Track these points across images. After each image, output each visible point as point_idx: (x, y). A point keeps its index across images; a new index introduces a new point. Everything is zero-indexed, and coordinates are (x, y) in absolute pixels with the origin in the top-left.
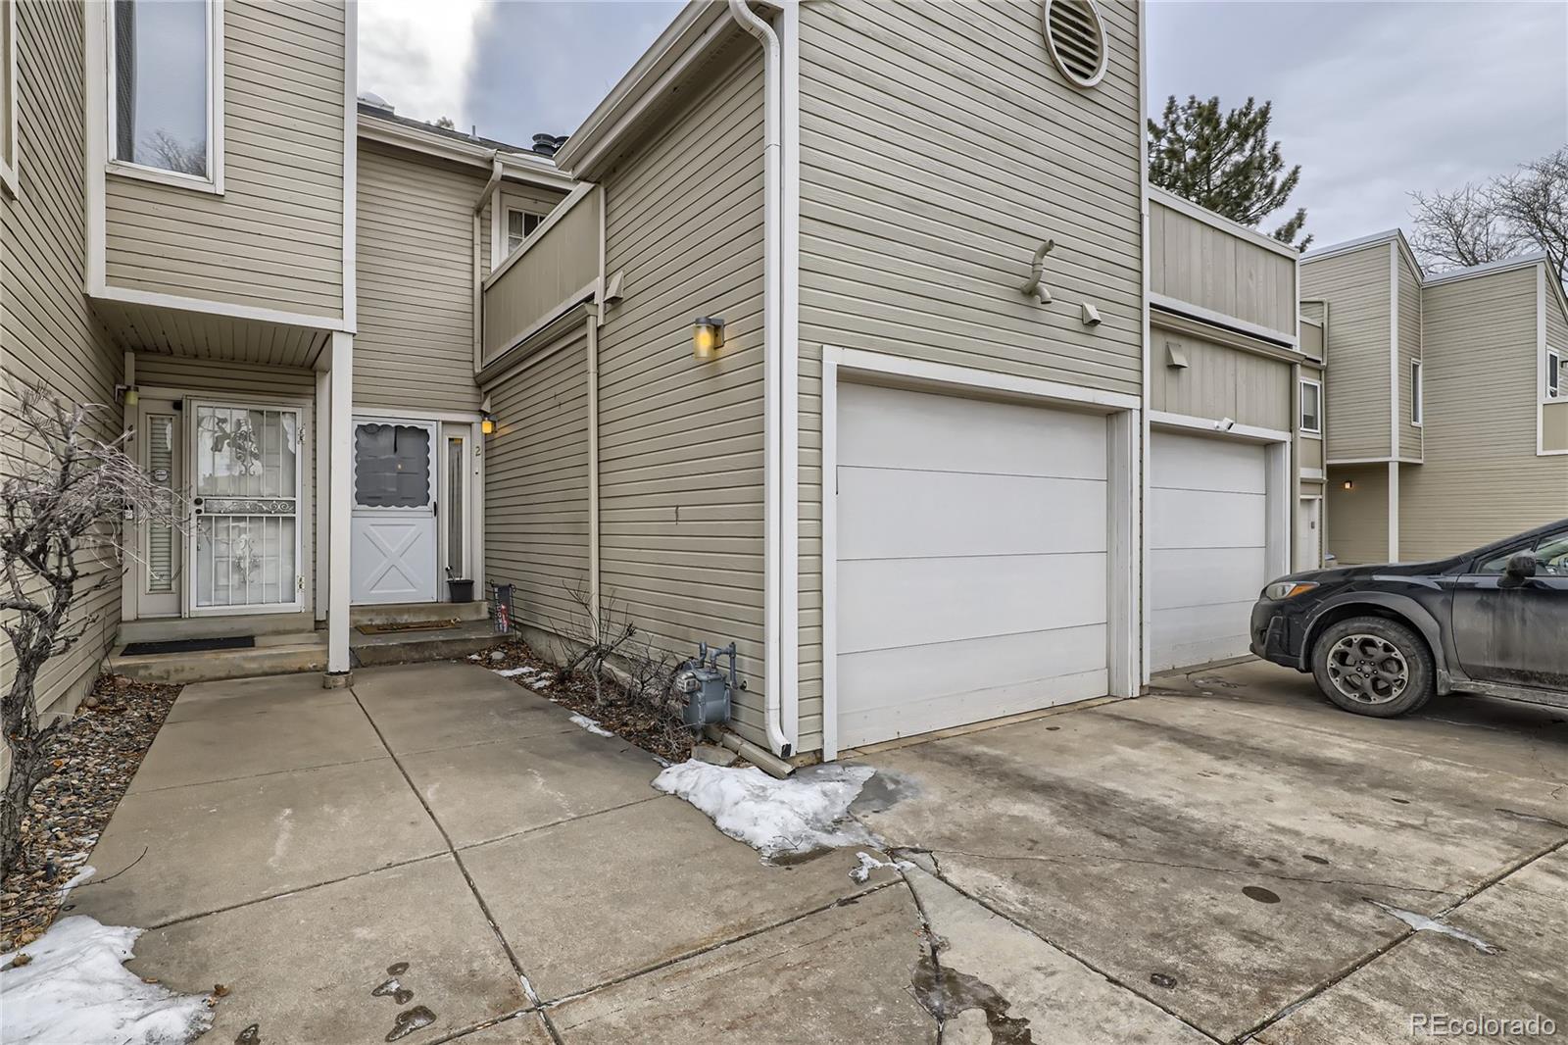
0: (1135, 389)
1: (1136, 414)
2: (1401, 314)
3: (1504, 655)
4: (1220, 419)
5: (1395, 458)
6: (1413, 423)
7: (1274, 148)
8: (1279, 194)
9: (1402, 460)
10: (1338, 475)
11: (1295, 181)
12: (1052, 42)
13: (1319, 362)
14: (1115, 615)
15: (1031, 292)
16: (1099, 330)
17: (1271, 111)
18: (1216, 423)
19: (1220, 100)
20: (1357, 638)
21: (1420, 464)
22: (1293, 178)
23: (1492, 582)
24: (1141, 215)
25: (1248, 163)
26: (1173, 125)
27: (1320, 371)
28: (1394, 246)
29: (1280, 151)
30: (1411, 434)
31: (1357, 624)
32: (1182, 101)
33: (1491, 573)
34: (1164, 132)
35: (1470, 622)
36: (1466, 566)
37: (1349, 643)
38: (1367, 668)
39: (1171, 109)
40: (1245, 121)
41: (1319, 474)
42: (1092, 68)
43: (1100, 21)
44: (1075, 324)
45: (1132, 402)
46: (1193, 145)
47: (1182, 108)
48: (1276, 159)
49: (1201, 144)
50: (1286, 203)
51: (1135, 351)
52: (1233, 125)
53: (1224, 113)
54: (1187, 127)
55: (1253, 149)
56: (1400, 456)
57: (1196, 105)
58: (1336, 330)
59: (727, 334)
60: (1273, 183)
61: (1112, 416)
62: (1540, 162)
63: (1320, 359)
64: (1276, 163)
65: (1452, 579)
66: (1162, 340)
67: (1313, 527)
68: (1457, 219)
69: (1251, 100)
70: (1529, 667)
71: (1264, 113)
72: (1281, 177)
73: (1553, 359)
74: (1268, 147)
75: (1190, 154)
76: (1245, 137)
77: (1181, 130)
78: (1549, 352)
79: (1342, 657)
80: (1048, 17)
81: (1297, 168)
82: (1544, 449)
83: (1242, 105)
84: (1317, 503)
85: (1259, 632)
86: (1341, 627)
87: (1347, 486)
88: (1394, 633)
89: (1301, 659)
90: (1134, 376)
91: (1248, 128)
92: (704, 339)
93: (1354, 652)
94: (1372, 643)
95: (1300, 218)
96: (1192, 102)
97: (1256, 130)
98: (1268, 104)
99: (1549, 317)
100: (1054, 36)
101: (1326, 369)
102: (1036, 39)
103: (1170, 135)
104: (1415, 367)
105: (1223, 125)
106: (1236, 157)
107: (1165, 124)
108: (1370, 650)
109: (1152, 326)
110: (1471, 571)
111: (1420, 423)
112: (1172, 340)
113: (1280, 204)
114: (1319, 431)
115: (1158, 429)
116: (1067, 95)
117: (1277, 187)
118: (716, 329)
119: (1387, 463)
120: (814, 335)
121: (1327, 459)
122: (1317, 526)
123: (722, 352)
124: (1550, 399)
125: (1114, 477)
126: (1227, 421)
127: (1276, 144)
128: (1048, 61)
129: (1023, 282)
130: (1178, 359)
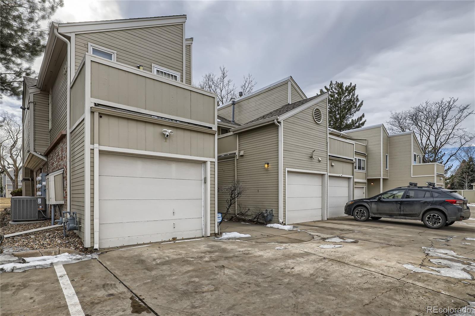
0: (326, 171)
1: (326, 175)
2: (383, 143)
3: (378, 210)
4: (340, 174)
5: (382, 177)
6: (386, 169)
7: (357, 96)
8: (358, 107)
9: (383, 178)
10: (370, 181)
11: (362, 104)
12: (314, 117)
13: (365, 154)
14: (323, 207)
15: (311, 157)
16: (321, 162)
17: (356, 87)
18: (339, 175)
19: (344, 83)
20: (359, 210)
21: (388, 179)
22: (361, 104)
23: (377, 200)
24: (327, 142)
25: (351, 100)
26: (332, 88)
27: (366, 156)
28: (382, 127)
29: (358, 97)
30: (386, 172)
31: (359, 207)
32: (334, 82)
33: (377, 199)
34: (330, 90)
35: (374, 206)
36: (373, 198)
37: (358, 211)
38: (361, 214)
39: (331, 84)
40: (350, 89)
41: (365, 181)
42: (320, 120)
43: (321, 112)
44: (318, 161)
45: (326, 173)
46: (337, 93)
47: (334, 84)
48: (357, 99)
49: (339, 94)
50: (360, 110)
51: (326, 164)
52: (347, 89)
53: (345, 86)
54: (335, 89)
55: (352, 96)
56: (383, 177)
57: (337, 83)
58: (369, 147)
59: (270, 165)
60: (356, 105)
61: (323, 175)
62: (415, 107)
63: (366, 153)
64: (357, 100)
65: (372, 200)
66: (331, 161)
67: (364, 193)
68: (400, 118)
69: (351, 83)
70: (380, 212)
71: (355, 87)
72: (358, 104)
73: (415, 155)
74: (355, 96)
75: (336, 96)
76: (349, 93)
77: (334, 89)
78: (414, 154)
79: (357, 213)
80: (314, 113)
81: (363, 101)
82: (413, 176)
83: (349, 84)
84: (365, 188)
85: (346, 210)
86: (357, 208)
87: (372, 184)
88: (364, 208)
89: (352, 214)
90: (326, 169)
91: (350, 90)
92: (266, 166)
93: (359, 212)
94: (361, 210)
95: (363, 116)
96: (336, 83)
97: (352, 91)
98: (355, 85)
99: (414, 145)
100: (315, 116)
101: (367, 156)
102: (312, 117)
103: (331, 90)
104: (387, 156)
105: (344, 89)
106: (347, 97)
107: (330, 88)
108: (361, 211)
109: (329, 159)
110: (374, 199)
111: (388, 169)
112: (332, 161)
113: (358, 110)
114: (365, 171)
115: (329, 176)
116: (316, 125)
117: (358, 106)
118: (268, 164)
119: (380, 178)
120: (285, 166)
121: (367, 177)
122: (365, 193)
123: (268, 167)
124: (414, 164)
125: (323, 185)
126: (341, 175)
127: (357, 95)
128: (314, 120)
129: (310, 156)
130: (333, 164)
